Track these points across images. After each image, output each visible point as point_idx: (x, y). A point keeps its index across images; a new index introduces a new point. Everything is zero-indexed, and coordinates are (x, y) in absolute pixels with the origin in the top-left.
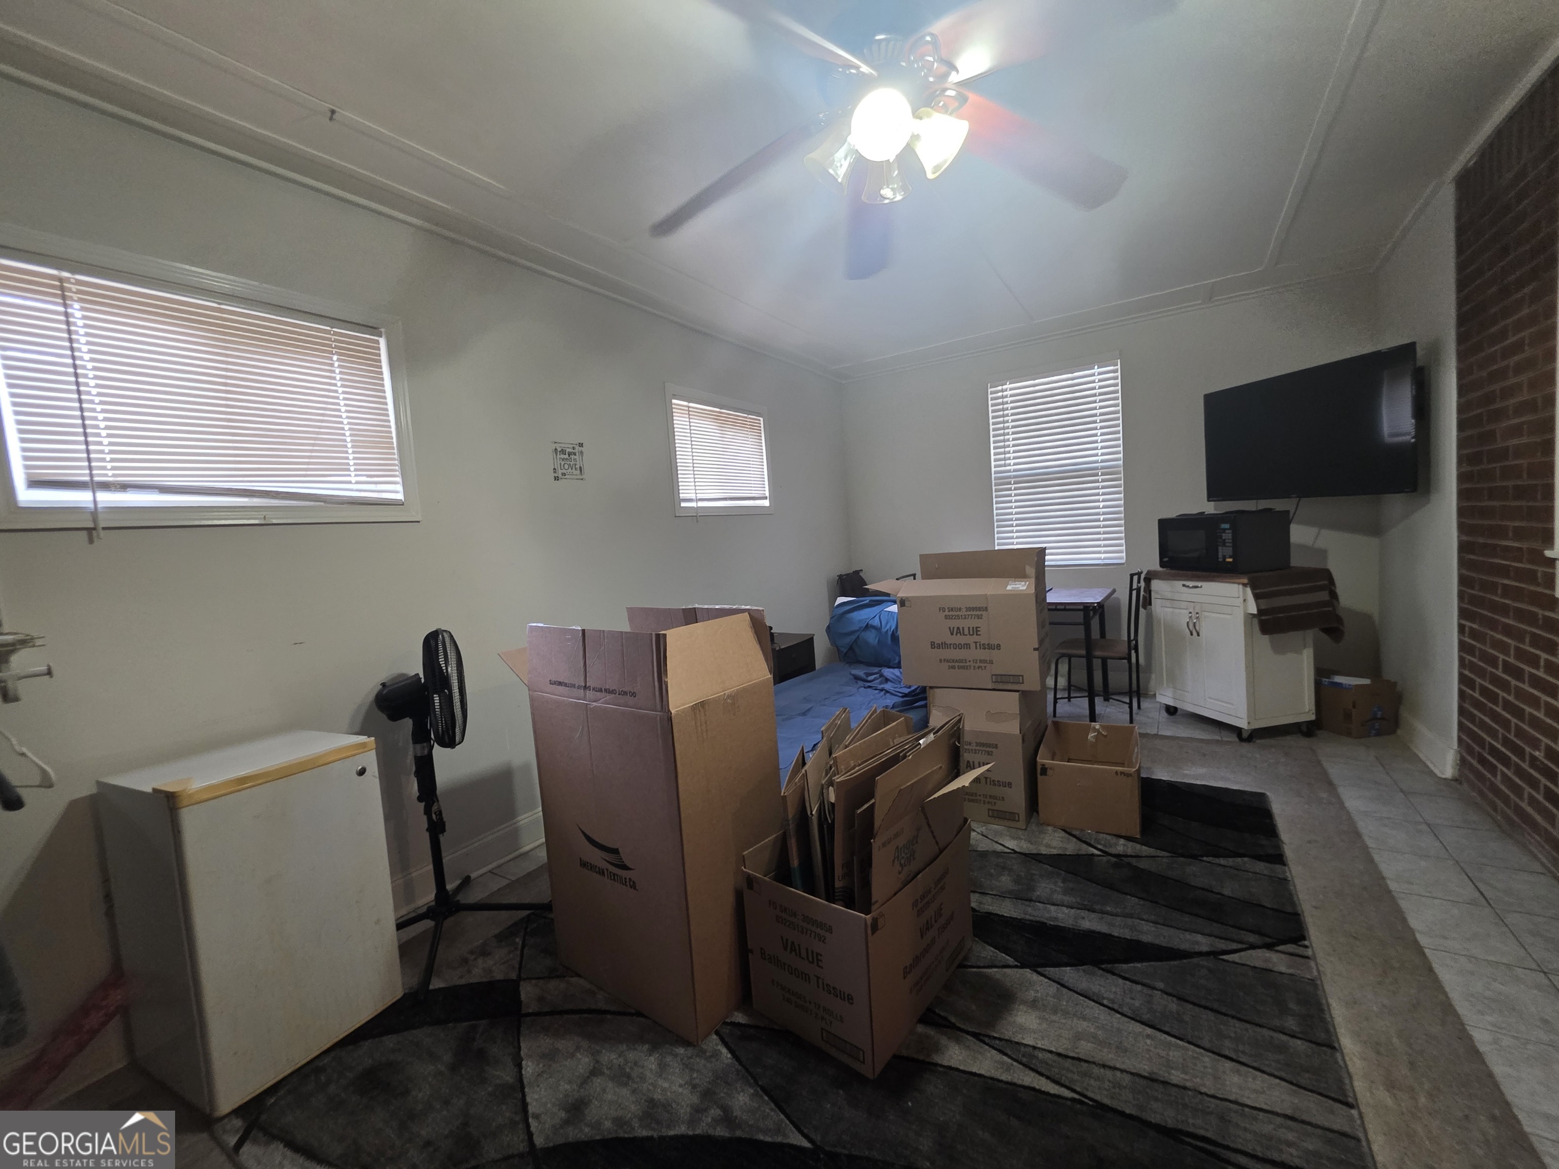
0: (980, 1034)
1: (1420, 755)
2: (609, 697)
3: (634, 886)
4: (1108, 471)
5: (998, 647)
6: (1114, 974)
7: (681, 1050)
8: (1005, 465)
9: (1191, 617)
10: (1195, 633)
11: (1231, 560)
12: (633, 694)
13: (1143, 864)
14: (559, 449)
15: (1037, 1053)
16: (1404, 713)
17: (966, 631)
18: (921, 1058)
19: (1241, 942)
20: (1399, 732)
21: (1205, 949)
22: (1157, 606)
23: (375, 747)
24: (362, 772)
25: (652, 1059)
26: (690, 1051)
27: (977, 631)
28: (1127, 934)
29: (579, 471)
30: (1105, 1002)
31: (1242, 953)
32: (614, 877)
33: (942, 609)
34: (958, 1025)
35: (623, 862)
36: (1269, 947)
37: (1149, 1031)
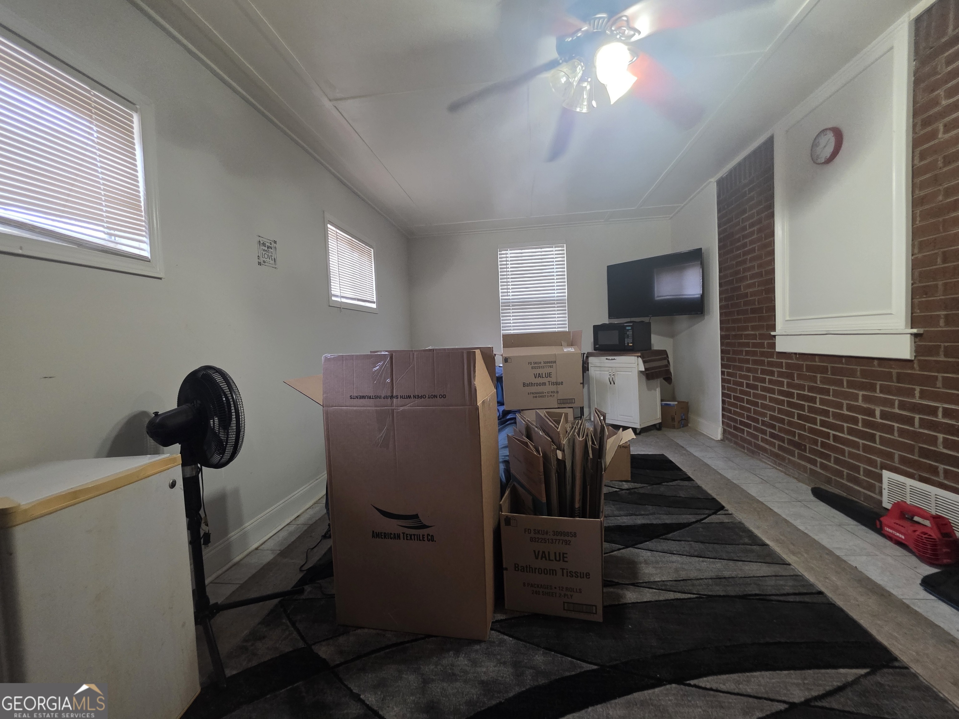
0: (634, 583)
1: (704, 433)
2: (417, 401)
3: (431, 539)
4: (560, 302)
5: (562, 383)
6: (668, 540)
7: (477, 647)
8: (507, 296)
9: (610, 375)
10: (612, 383)
11: (631, 345)
12: (444, 396)
13: (642, 491)
14: (262, 242)
15: (665, 583)
16: (691, 416)
17: (544, 376)
18: (617, 603)
19: (704, 514)
20: (689, 425)
21: (694, 520)
22: (592, 371)
23: (181, 462)
24: (173, 485)
25: (461, 658)
26: (483, 645)
27: (550, 375)
28: (659, 522)
29: (273, 262)
30: (675, 552)
31: (708, 518)
32: (410, 537)
33: (530, 363)
34: (620, 582)
35: (422, 523)
36: (715, 513)
37: (701, 559)
